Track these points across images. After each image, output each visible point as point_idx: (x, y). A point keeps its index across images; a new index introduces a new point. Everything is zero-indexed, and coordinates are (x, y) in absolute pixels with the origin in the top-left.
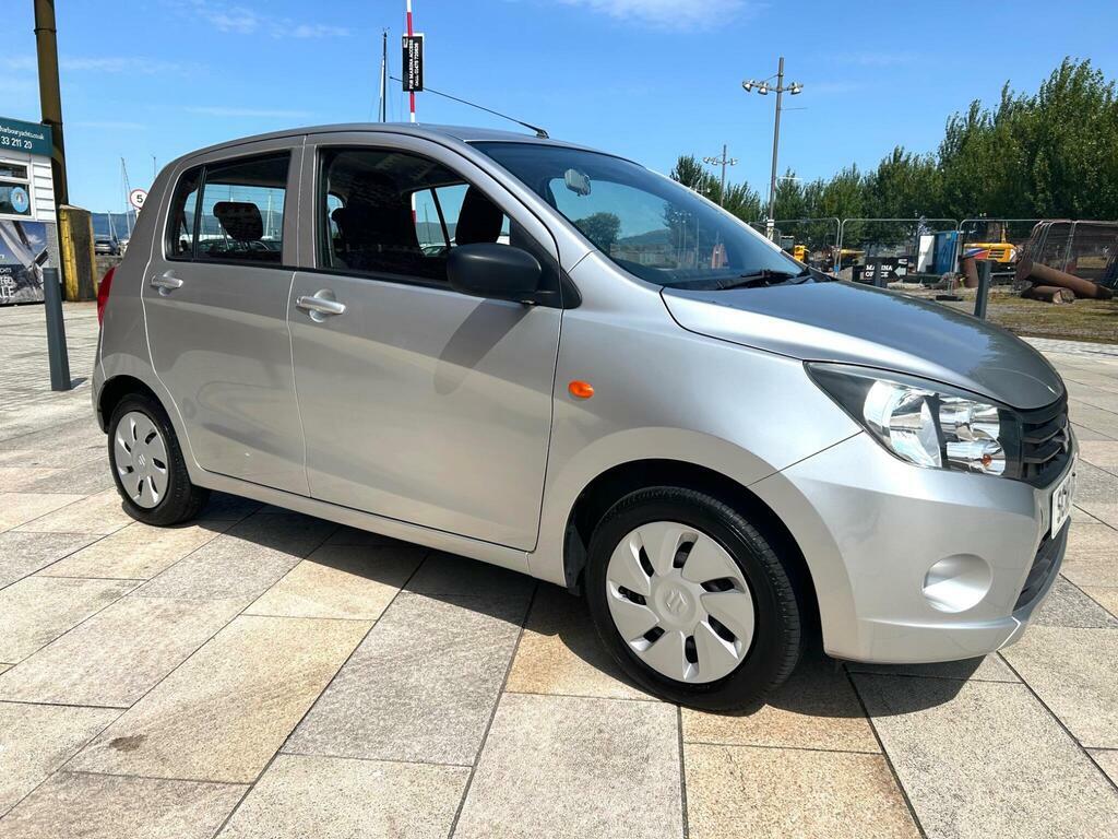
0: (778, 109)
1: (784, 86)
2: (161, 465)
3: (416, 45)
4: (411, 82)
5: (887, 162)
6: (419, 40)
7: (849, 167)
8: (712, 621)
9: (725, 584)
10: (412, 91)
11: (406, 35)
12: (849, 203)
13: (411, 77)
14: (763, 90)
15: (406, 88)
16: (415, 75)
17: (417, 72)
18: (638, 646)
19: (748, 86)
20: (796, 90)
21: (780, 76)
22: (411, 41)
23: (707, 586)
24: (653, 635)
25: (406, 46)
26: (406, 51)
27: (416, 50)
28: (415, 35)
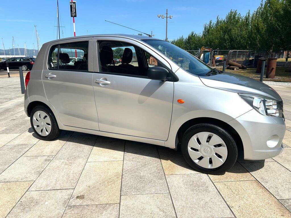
0: (167, 22)
1: (168, 16)
2: (49, 124)
3: (74, 4)
4: (73, 14)
5: (190, 35)
6: (75, 3)
7: (181, 37)
8: (216, 154)
9: (219, 145)
10: (73, 17)
11: (71, 1)
12: (181, 45)
13: (73, 13)
14: (163, 17)
15: (72, 16)
16: (74, 13)
17: (74, 12)
18: (196, 161)
19: (159, 16)
20: (171, 17)
21: (167, 14)
22: (72, 3)
23: (215, 146)
24: (200, 159)
25: (71, 5)
26: (71, 6)
27: (74, 6)
28: (73, 1)
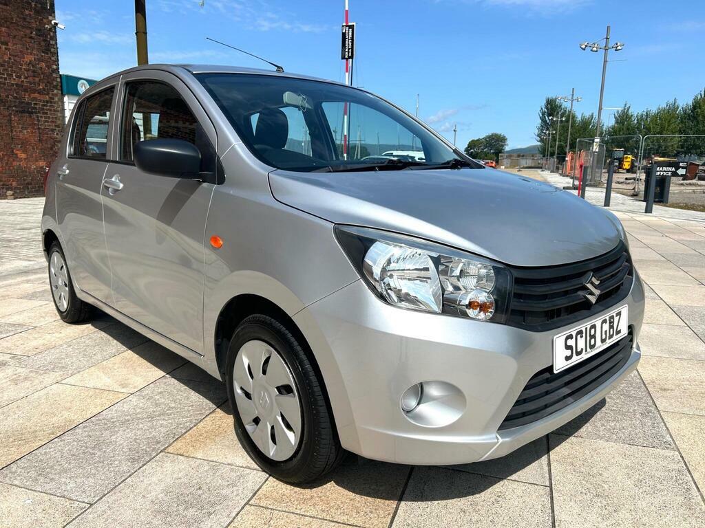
0: (605, 61)
1: (610, 46)
2: (66, 286)
3: (351, 30)
4: (347, 53)
5: (699, 97)
6: (352, 27)
7: (671, 101)
9: (287, 390)
10: (347, 59)
11: (344, 24)
13: (347, 50)
14: (595, 49)
15: (343, 58)
16: (349, 49)
17: (350, 47)
18: (250, 428)
19: (583, 47)
20: (619, 48)
21: (607, 38)
22: (347, 28)
23: (279, 389)
24: (256, 421)
25: (344, 31)
26: (344, 34)
27: (350, 33)
28: (350, 24)
